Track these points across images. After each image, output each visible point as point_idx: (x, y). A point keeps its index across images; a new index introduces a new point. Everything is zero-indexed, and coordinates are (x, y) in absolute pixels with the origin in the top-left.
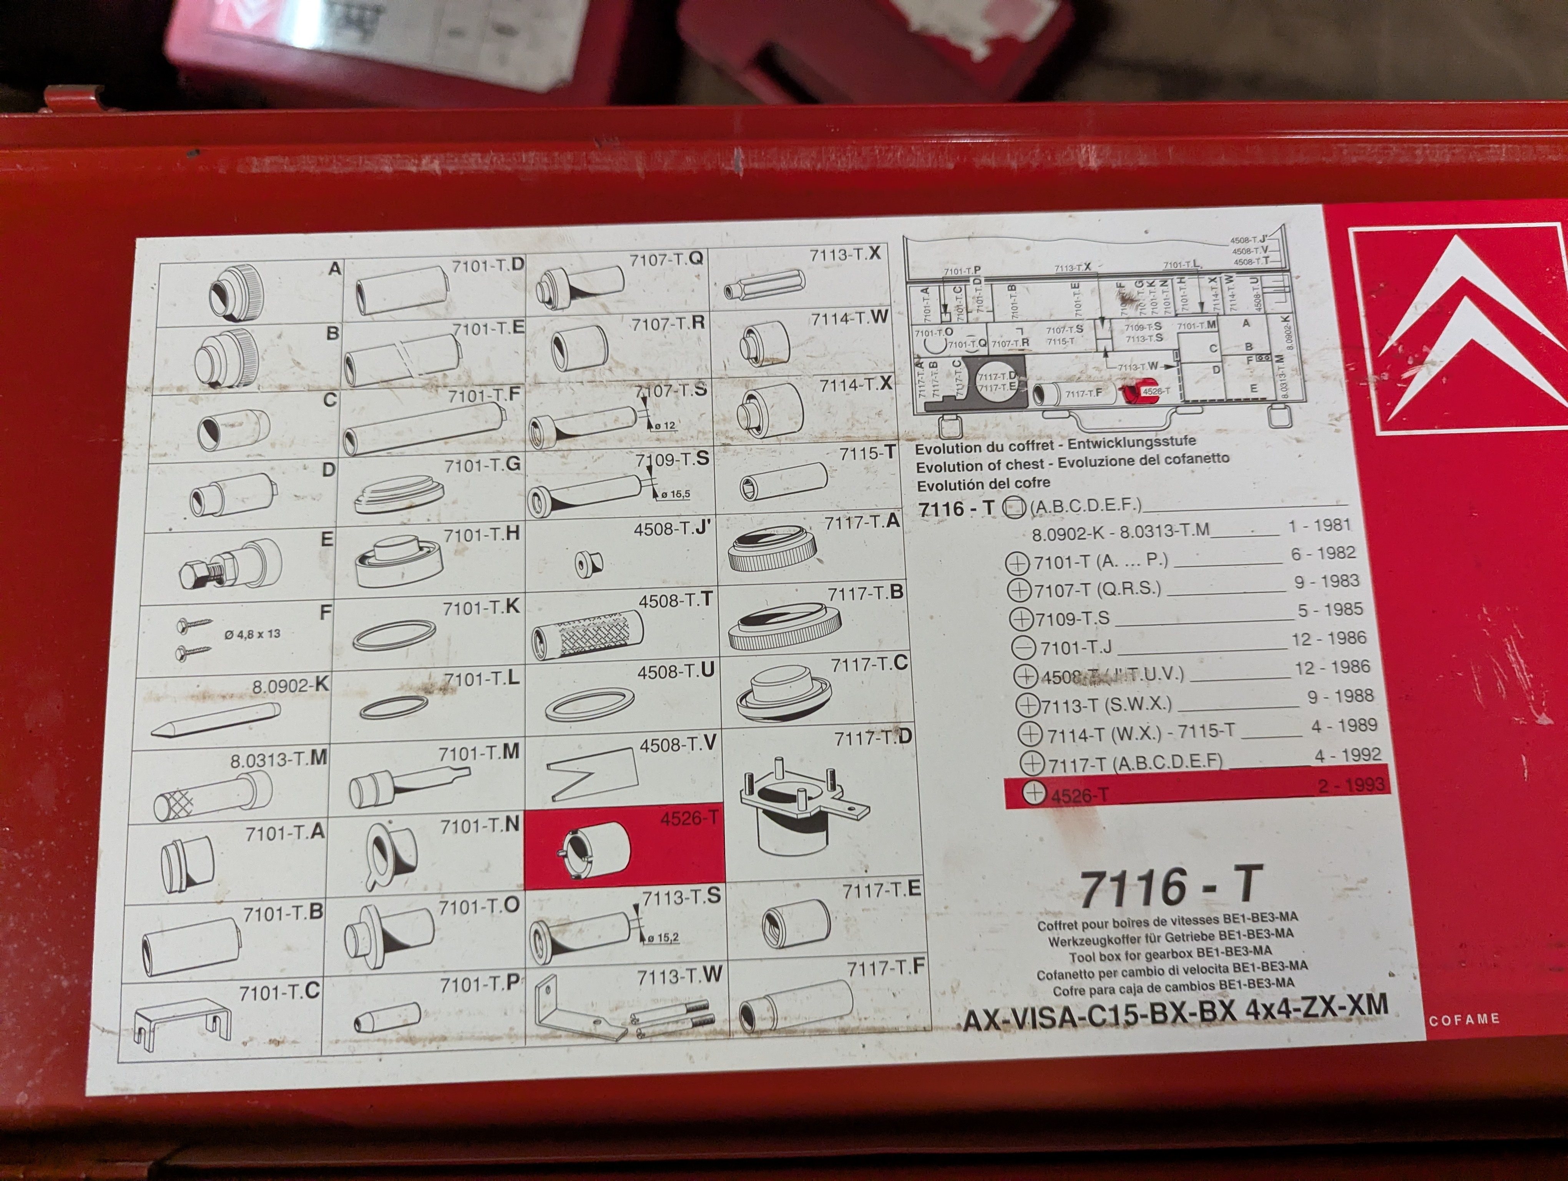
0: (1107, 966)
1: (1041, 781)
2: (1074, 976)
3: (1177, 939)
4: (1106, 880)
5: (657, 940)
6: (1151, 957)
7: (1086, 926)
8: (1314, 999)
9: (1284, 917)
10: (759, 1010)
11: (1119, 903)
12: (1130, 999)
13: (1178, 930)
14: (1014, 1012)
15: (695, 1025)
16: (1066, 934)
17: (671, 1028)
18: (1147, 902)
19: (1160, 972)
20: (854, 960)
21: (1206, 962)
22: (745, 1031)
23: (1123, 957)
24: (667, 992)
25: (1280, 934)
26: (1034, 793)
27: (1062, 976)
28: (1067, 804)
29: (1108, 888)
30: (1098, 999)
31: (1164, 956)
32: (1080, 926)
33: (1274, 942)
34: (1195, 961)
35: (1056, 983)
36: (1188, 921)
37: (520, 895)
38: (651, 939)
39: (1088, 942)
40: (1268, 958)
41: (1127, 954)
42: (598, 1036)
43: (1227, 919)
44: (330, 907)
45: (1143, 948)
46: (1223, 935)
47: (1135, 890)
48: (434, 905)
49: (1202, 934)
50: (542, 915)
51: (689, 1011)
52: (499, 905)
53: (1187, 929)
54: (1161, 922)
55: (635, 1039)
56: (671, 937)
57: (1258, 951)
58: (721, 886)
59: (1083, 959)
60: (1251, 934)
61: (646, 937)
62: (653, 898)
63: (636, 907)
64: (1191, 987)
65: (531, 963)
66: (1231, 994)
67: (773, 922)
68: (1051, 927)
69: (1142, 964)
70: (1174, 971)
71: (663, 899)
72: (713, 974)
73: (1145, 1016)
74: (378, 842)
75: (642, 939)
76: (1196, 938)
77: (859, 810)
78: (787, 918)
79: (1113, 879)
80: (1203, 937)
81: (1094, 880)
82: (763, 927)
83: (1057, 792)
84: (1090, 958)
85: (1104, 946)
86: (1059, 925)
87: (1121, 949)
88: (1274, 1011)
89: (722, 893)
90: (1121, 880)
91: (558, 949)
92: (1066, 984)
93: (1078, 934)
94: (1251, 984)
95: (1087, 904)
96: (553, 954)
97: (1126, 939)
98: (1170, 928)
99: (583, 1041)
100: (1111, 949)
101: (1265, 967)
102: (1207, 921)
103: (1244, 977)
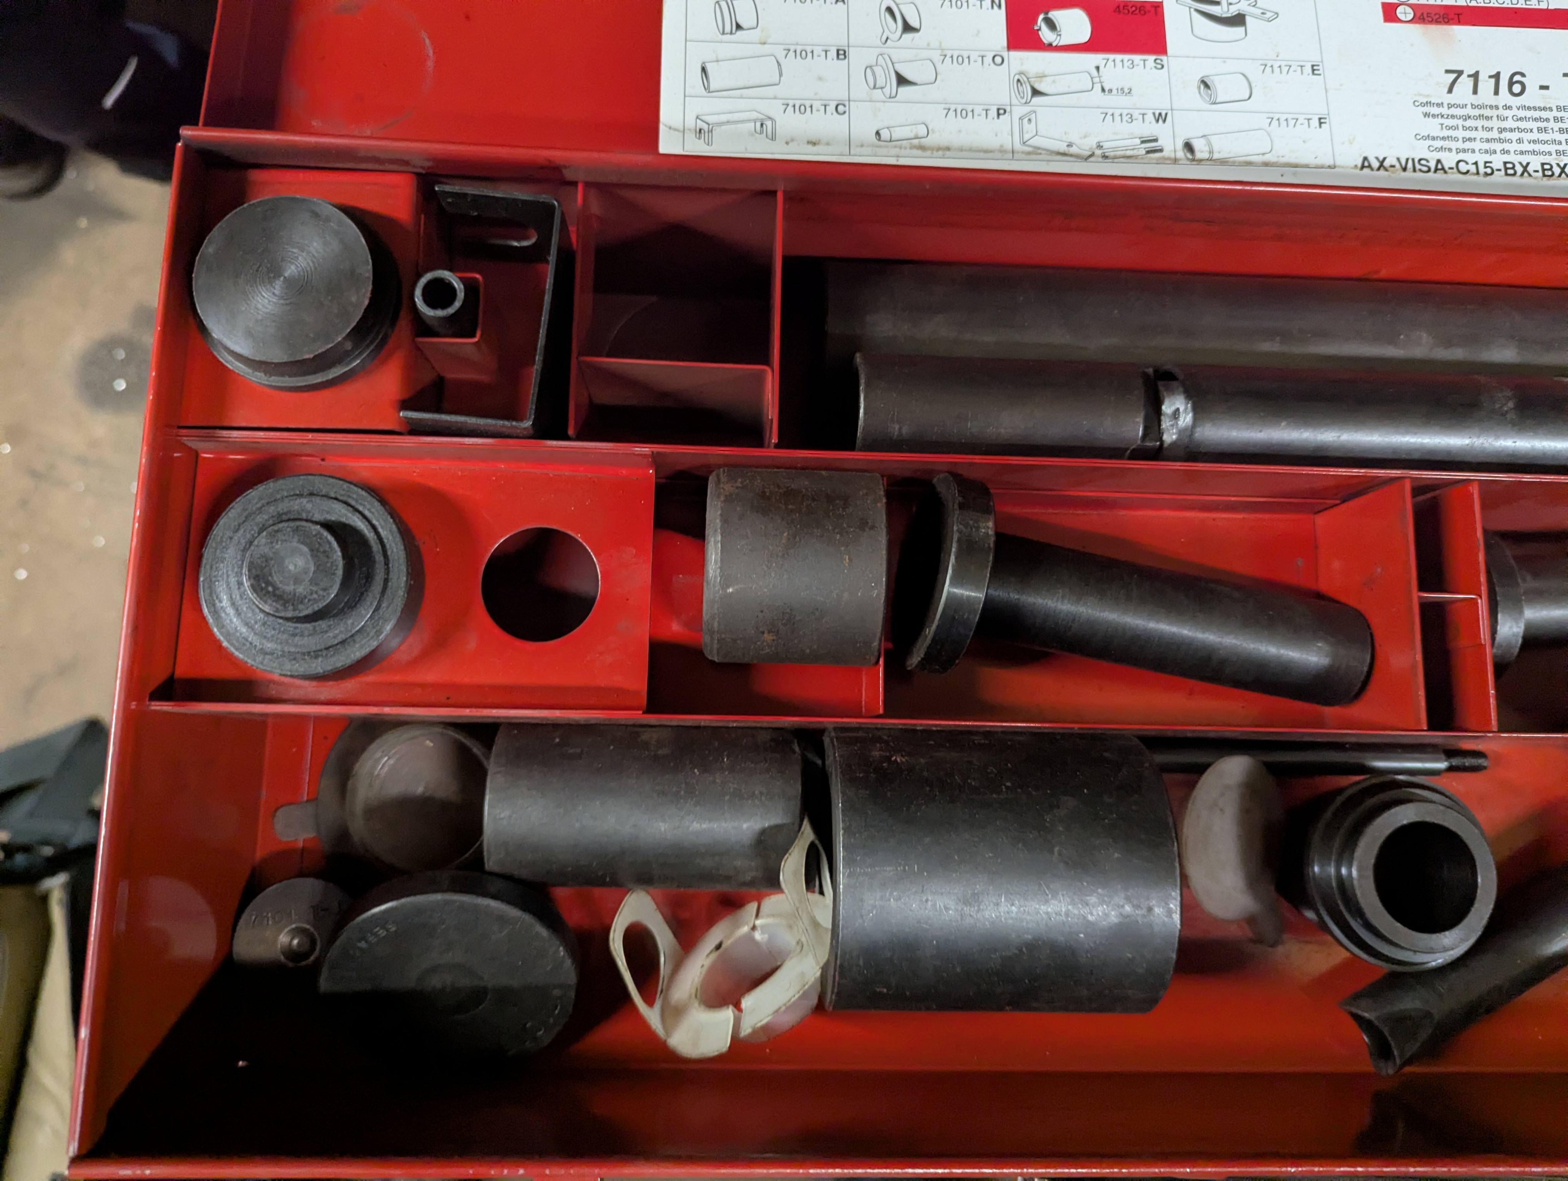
0: (1468, 134)
1: (1411, 6)
2: (1443, 138)
3: (1521, 119)
4: (1464, 77)
5: (1115, 92)
6: (1501, 130)
7: (1450, 106)
10: (1198, 145)
11: (1475, 92)
12: (1487, 158)
13: (1522, 113)
14: (1398, 159)
15: (1148, 152)
16: (1435, 110)
17: (1129, 153)
18: (1496, 92)
19: (1510, 141)
20: (1271, 115)
21: (1543, 136)
22: (1188, 159)
23: (1480, 128)
24: (1125, 128)
26: (1406, 13)
27: (1434, 139)
28: (1431, 22)
29: (1465, 83)
30: (1461, 156)
31: (1511, 130)
32: (1445, 105)
34: (1535, 136)
35: (1430, 142)
36: (1529, 108)
37: (1005, 54)
38: (1110, 91)
39: (1453, 117)
41: (1483, 127)
42: (1071, 155)
43: (1559, 108)
44: (852, 52)
45: (1495, 124)
46: (1556, 119)
47: (1486, 86)
48: (936, 56)
49: (1541, 118)
50: (1023, 68)
51: (1143, 142)
52: (988, 60)
53: (1528, 114)
54: (1508, 107)
55: (1101, 159)
56: (1126, 91)
58: (1164, 58)
59: (1450, 128)
61: (1107, 89)
62: (1110, 63)
63: (1098, 68)
64: (1534, 152)
65: (1015, 101)
67: (1207, 86)
68: (1423, 104)
69: (1495, 134)
71: (1119, 64)
72: (1161, 118)
73: (1499, 170)
74: (889, 10)
75: (1103, 90)
76: (1536, 120)
77: (1269, 15)
78: (1217, 82)
79: (1469, 76)
80: (1540, 119)
81: (1454, 76)
82: (1199, 88)
83: (1422, 14)
84: (1456, 128)
85: (1465, 120)
86: (1428, 103)
87: (1479, 123)
89: (1165, 63)
90: (1475, 76)
91: (1036, 92)
92: (1438, 144)
93: (1444, 111)
95: (1450, 91)
96: (1033, 96)
97: (1482, 117)
98: (1515, 111)
99: (1059, 157)
100: (1469, 123)
102: (1545, 109)
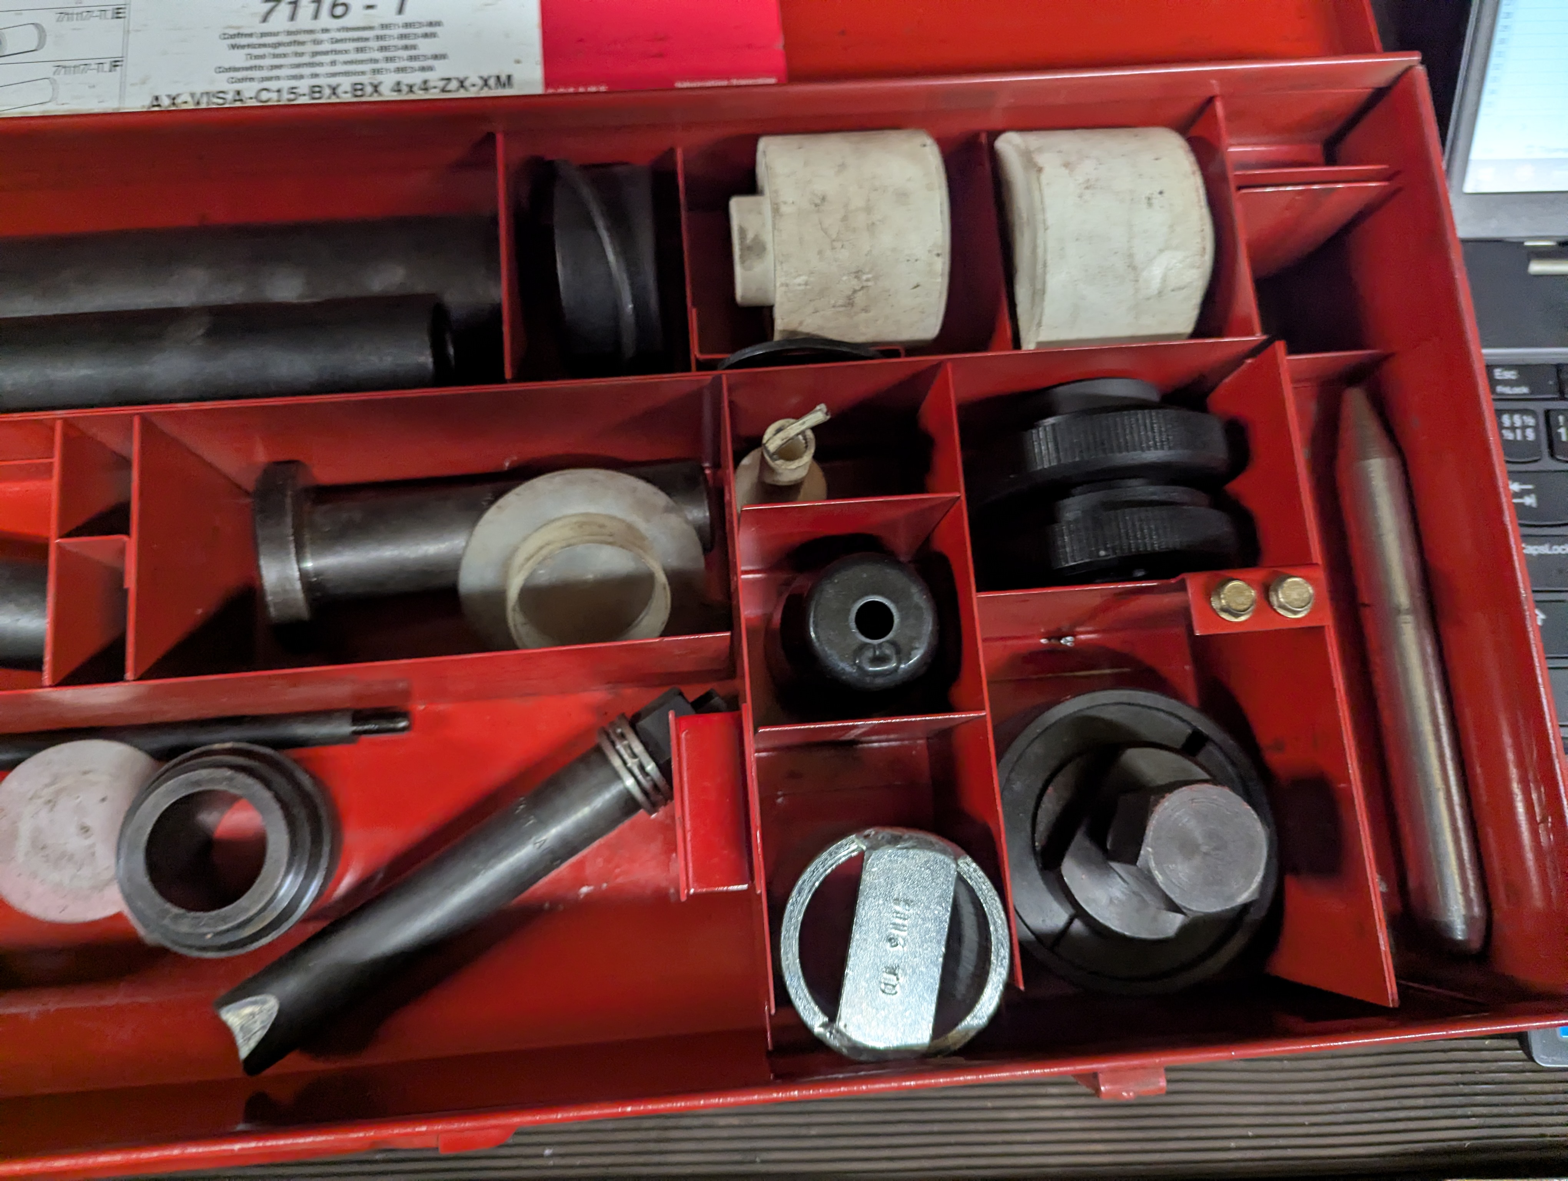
0: (276, 61)
2: (248, 69)
3: (338, 41)
4: (283, 4)
6: (315, 54)
7: (263, 35)
8: (449, 79)
9: (431, 24)
11: (292, 18)
12: (293, 83)
13: (340, 35)
16: (244, 41)
18: (316, 16)
19: (321, 64)
20: (59, 63)
21: (360, 56)
23: (291, 55)
25: (426, 35)
27: (236, 70)
29: (285, 9)
30: (266, 84)
31: (326, 53)
32: (258, 34)
33: (420, 42)
34: (351, 56)
35: (231, 74)
36: (349, 29)
39: (262, 45)
40: (413, 53)
41: (295, 52)
43: (384, 26)
45: (309, 48)
46: (379, 38)
47: (307, 10)
53: (348, 35)
54: (326, 31)
57: (406, 48)
59: (257, 57)
60: (402, 37)
64: (347, 74)
66: (379, 78)
68: (233, 36)
69: (306, 59)
70: (333, 63)
73: (306, 96)
76: (355, 40)
78: (7, 35)
79: (289, 3)
80: (359, 39)
81: (273, 4)
84: (263, 57)
85: (276, 47)
86: (239, 35)
87: (289, 50)
88: (415, 89)
90: (295, 3)
92: (239, 75)
93: (254, 40)
94: (399, 70)
95: (265, 20)
97: (296, 43)
98: (333, 34)
100: (281, 50)
101: (411, 58)
102: (366, 28)
103: (392, 66)
